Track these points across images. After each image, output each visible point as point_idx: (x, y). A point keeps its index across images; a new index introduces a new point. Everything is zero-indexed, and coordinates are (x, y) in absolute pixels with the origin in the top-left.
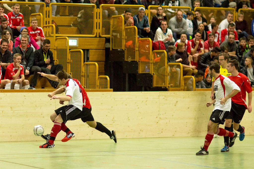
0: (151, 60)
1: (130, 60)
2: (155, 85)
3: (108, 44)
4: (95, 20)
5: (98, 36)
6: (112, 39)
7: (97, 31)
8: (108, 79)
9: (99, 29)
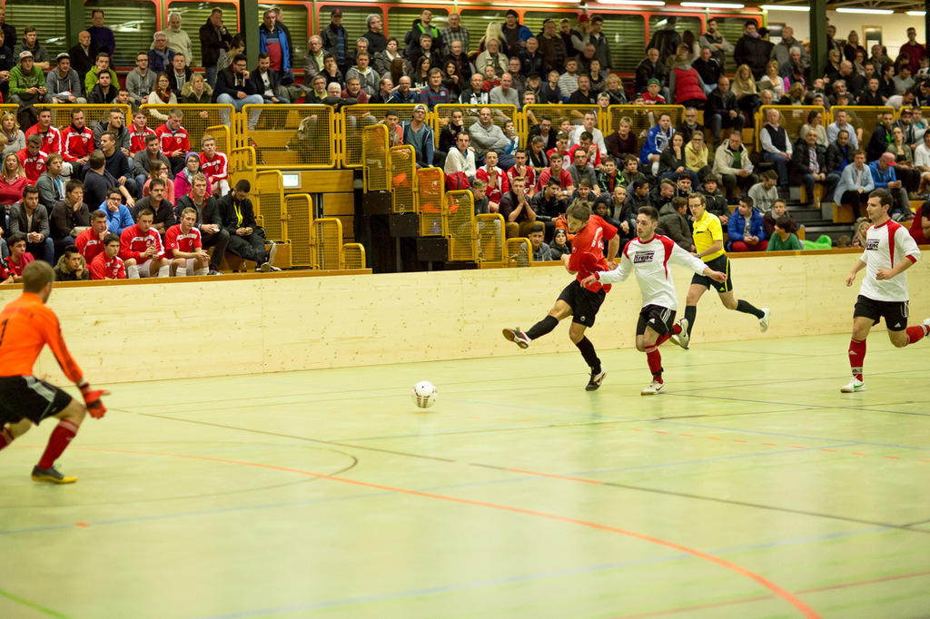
0: (444, 209)
1: (402, 211)
2: (452, 258)
3: (358, 181)
4: (333, 136)
5: (339, 167)
6: (367, 172)
7: (338, 156)
8: (363, 249)
9: (341, 152)
